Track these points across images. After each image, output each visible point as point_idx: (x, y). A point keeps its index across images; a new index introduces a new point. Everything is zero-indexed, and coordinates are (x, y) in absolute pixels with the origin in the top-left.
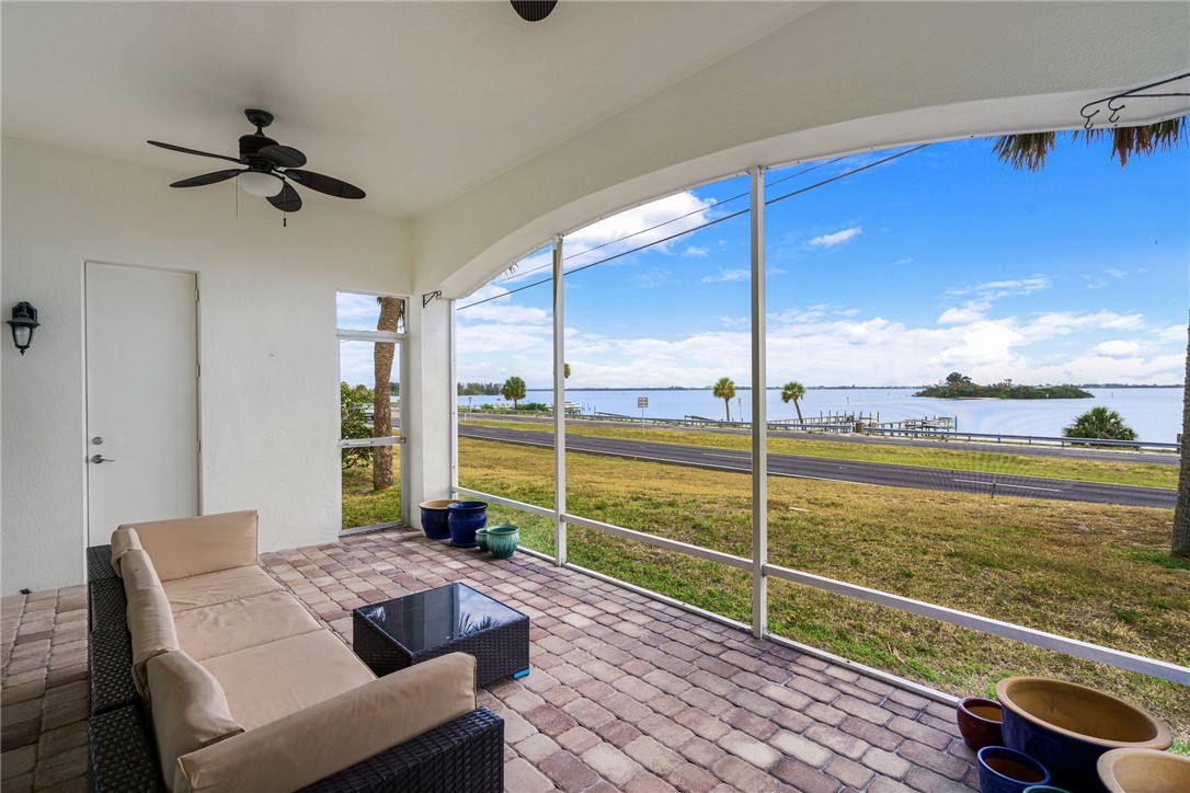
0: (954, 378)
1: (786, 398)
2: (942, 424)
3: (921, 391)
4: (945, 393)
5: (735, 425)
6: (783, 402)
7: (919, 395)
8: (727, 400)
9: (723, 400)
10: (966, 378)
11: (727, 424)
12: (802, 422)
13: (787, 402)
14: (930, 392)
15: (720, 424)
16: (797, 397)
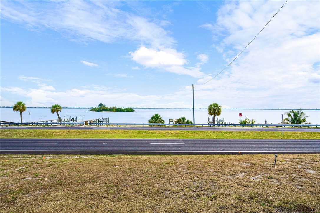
0: (101, 105)
1: (53, 111)
2: (105, 120)
3: (91, 109)
4: (98, 110)
5: (26, 124)
6: (52, 113)
7: (90, 111)
8: (21, 113)
9: (19, 112)
10: (104, 105)
11: (22, 124)
12: (60, 122)
13: (53, 113)
14: (94, 110)
15: (18, 124)
16: (58, 111)
